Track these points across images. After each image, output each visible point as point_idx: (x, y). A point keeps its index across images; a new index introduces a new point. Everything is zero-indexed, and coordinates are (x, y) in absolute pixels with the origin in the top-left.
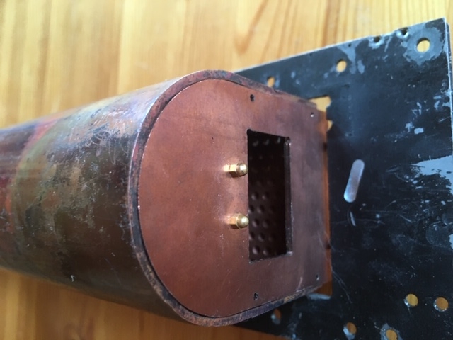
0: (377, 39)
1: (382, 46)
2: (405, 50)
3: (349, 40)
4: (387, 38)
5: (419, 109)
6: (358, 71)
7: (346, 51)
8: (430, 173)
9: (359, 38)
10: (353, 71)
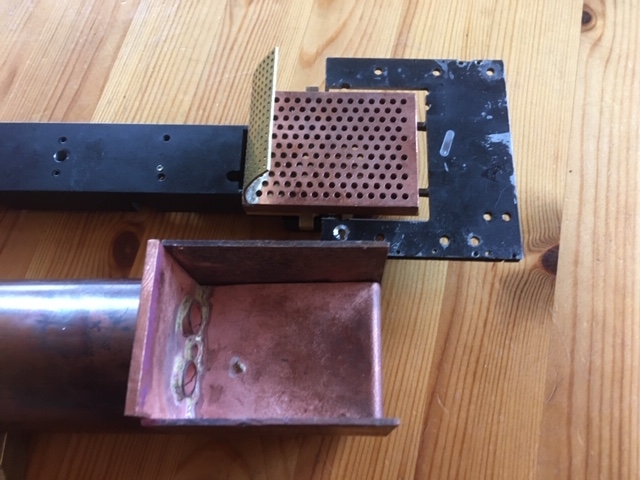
0: (461, 63)
1: (466, 67)
2: (479, 72)
3: (444, 58)
4: (468, 63)
5: (489, 105)
6: (449, 78)
7: (441, 64)
8: (497, 141)
9: (451, 58)
10: (446, 77)
